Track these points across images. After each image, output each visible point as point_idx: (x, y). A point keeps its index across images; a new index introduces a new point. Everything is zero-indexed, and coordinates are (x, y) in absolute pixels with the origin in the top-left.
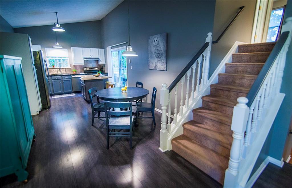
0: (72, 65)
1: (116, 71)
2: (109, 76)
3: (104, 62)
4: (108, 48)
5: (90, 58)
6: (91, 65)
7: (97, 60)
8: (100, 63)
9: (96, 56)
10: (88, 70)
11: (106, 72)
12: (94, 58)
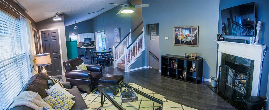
0: (78, 43)
1: (100, 45)
2: (97, 46)
3: (94, 40)
4: (96, 33)
5: (87, 38)
6: (87, 42)
7: (90, 39)
8: (92, 41)
9: (90, 37)
10: (86, 44)
11: (95, 45)
12: (89, 38)
